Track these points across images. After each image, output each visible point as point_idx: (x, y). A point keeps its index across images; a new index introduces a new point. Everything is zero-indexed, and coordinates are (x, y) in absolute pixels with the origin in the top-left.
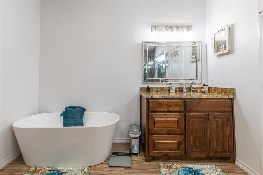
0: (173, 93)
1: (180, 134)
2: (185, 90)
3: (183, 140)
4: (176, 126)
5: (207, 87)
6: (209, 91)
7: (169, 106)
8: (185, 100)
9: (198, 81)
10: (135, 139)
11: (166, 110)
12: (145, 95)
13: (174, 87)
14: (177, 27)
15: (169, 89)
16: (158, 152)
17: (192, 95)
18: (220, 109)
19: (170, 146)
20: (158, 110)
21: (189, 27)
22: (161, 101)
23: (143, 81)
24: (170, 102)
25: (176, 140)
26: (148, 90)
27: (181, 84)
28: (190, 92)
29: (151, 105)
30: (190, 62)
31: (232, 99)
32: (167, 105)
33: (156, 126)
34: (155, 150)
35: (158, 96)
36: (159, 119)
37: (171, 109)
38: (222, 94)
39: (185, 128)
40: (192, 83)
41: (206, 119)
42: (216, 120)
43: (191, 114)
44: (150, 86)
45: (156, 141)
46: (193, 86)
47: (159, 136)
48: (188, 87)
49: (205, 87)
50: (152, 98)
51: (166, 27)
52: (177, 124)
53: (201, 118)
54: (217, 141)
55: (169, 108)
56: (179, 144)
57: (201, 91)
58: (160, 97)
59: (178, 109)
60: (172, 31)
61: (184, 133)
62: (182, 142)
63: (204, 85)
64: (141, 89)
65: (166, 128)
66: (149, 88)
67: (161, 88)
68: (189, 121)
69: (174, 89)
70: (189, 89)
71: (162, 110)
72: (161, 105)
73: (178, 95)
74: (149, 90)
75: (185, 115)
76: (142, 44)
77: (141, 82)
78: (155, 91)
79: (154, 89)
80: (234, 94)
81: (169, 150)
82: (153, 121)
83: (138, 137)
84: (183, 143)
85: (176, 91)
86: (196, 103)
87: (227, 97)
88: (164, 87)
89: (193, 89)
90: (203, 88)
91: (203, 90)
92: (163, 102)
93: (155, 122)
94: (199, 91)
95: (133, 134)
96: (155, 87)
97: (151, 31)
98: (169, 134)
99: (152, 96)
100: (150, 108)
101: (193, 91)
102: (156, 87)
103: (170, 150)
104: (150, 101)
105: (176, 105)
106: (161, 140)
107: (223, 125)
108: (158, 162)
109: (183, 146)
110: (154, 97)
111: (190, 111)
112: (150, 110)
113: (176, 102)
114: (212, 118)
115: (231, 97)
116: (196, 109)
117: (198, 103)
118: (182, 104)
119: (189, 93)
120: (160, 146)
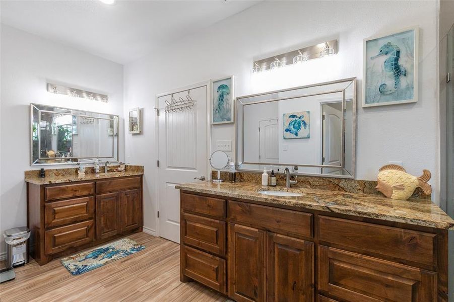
0: (82, 175)
1: (90, 219)
2: (98, 171)
3: (92, 225)
4: (85, 211)
5: (124, 165)
6: (125, 170)
7: (75, 191)
8: (95, 182)
9: (115, 159)
10: (19, 246)
11: (71, 195)
12: (37, 182)
13: (83, 168)
14: (88, 93)
15: (77, 171)
16: (59, 248)
17: (107, 175)
18: (131, 186)
19: (77, 236)
20: (58, 198)
21: (104, 97)
22: (64, 186)
23: (32, 161)
24: (77, 186)
25: (85, 227)
26: (42, 174)
27: (94, 163)
28: (105, 172)
29: (48, 193)
30: (108, 136)
31: (141, 176)
32: (72, 190)
33: (56, 218)
34: (55, 246)
35: (59, 181)
36: (61, 208)
37: (78, 194)
38: (135, 172)
39: (95, 211)
40: (107, 162)
41: (118, 198)
42: (127, 197)
43: (102, 195)
44: (45, 169)
45: (56, 236)
46: (108, 165)
47: (62, 228)
48: (103, 167)
49: (121, 166)
50: (51, 184)
51: (72, 90)
52: (85, 208)
53: (113, 197)
54: (128, 216)
55: (75, 192)
56: (88, 230)
57: (117, 170)
58: (63, 181)
59: (86, 193)
60: (82, 96)
61: (94, 216)
62: (91, 227)
63: (121, 163)
64: (27, 174)
65: (71, 216)
66: (44, 172)
67: (63, 170)
68: (100, 202)
69: (84, 170)
70: (103, 169)
71: (65, 196)
72: (63, 191)
73: (89, 177)
74: (44, 175)
75: (95, 199)
76: (30, 107)
77: (29, 163)
78: (54, 174)
79: (52, 173)
80: (143, 171)
81: (76, 240)
82: (52, 211)
83: (24, 242)
84: (93, 227)
85: (86, 172)
86: (108, 184)
87: (137, 174)
88: (68, 169)
89: (108, 169)
90: (119, 166)
91: (119, 168)
92: (67, 187)
93: (55, 213)
94: (115, 170)
95: (14, 239)
96: (53, 170)
97: (46, 91)
98: (75, 221)
99: (50, 182)
100: (48, 197)
101: (108, 171)
102: (57, 170)
103: (78, 239)
104: (47, 188)
105: (85, 188)
106: (64, 232)
107: (133, 200)
108: (59, 260)
109: (93, 231)
110: (53, 182)
111: (100, 193)
112: (48, 199)
113: (84, 185)
114: (123, 195)
115: (140, 173)
116: (108, 190)
117: (110, 183)
118: (91, 186)
119: (103, 174)
120: (62, 239)
